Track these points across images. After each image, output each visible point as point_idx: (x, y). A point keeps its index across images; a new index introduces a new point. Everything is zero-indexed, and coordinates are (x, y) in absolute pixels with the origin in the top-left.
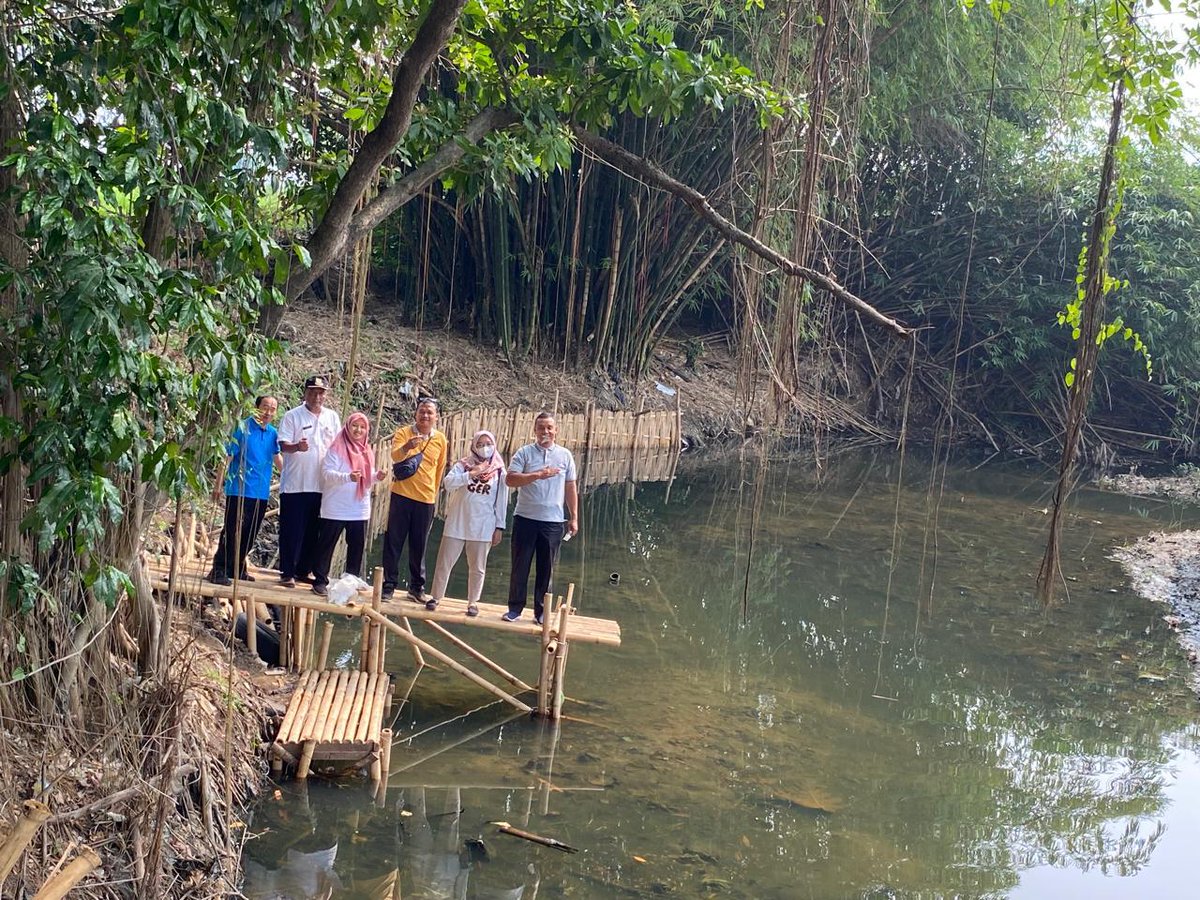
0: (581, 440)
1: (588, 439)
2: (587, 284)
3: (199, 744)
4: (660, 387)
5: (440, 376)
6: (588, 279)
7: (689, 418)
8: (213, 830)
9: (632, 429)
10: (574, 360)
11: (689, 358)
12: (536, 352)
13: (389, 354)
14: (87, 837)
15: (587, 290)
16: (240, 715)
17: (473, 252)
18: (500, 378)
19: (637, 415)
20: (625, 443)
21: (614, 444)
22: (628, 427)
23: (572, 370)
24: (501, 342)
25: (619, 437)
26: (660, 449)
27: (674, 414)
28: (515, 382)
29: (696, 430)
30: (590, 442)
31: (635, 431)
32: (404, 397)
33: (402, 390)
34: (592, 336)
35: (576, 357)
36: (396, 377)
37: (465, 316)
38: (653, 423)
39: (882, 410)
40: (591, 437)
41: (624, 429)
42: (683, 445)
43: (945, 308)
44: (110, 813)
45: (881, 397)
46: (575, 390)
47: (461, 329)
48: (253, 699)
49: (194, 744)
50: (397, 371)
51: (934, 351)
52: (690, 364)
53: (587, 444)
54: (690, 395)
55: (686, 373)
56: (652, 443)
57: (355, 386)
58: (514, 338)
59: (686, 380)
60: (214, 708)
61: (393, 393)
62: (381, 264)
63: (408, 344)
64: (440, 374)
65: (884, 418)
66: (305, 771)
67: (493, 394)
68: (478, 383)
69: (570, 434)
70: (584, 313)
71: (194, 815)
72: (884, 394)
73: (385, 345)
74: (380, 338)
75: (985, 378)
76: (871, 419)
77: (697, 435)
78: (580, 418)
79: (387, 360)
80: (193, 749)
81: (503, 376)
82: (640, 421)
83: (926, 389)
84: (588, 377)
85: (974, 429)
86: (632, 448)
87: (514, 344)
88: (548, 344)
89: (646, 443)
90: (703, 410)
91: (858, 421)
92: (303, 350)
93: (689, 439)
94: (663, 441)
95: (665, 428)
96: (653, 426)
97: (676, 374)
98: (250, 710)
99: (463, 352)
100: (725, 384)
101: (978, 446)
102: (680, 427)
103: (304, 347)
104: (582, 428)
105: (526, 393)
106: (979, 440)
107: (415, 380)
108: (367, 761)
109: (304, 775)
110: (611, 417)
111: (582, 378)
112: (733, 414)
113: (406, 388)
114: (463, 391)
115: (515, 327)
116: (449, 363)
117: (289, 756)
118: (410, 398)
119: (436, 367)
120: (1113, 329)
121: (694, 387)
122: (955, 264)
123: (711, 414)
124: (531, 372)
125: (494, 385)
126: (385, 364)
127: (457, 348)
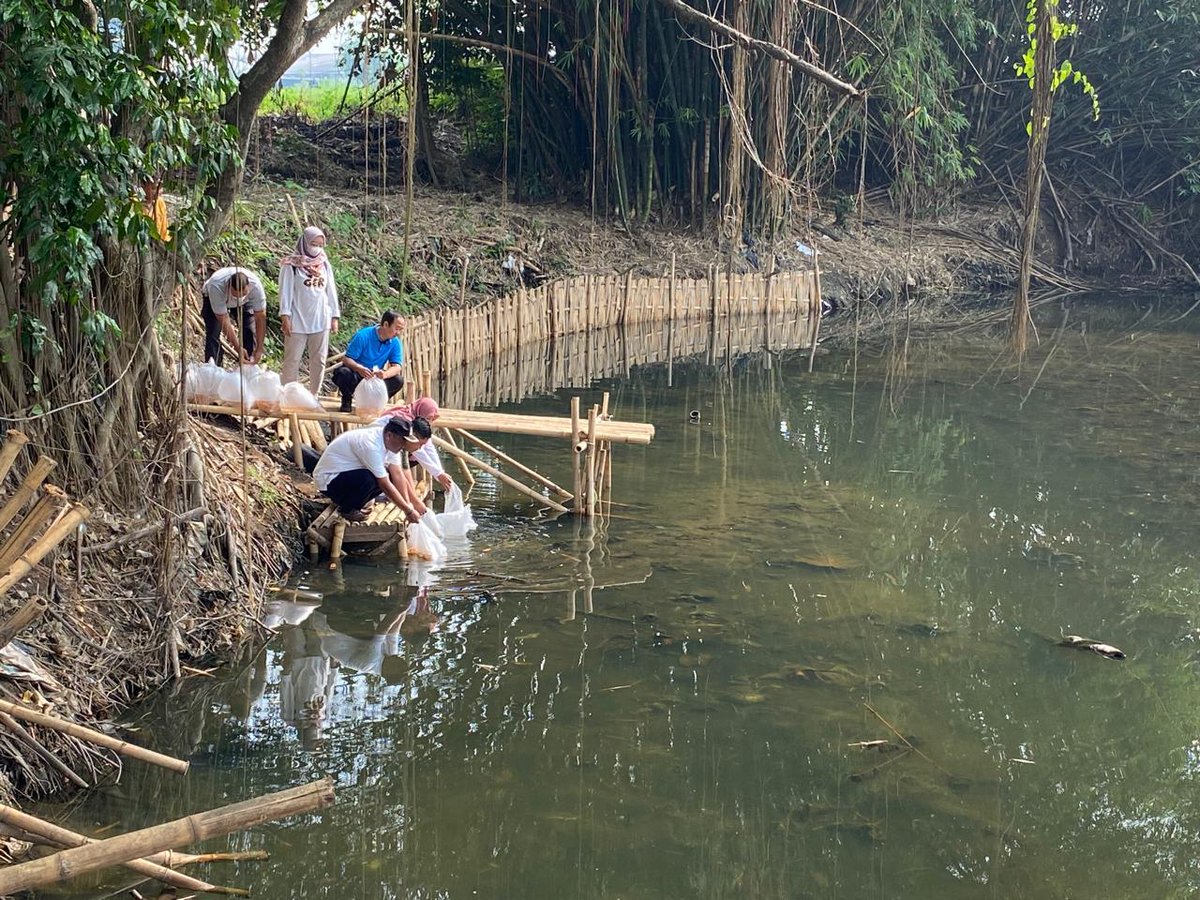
0: (706, 307)
1: (713, 306)
2: (708, 138)
3: (224, 509)
4: (802, 248)
5: (548, 250)
6: (708, 132)
7: (831, 279)
8: (237, 577)
9: (763, 292)
10: (700, 225)
11: (839, 216)
12: (658, 219)
13: (490, 229)
14: (120, 569)
15: (708, 145)
16: (278, 508)
17: (584, 115)
18: (617, 249)
19: (768, 277)
20: (755, 308)
21: (744, 309)
22: (758, 289)
23: (698, 234)
24: (617, 210)
25: (749, 302)
26: (798, 312)
27: (811, 273)
28: (634, 252)
29: (842, 291)
30: (716, 308)
31: (767, 294)
32: (508, 272)
33: (505, 265)
34: (717, 196)
35: (702, 221)
36: (497, 252)
37: (580, 188)
38: (788, 284)
39: (1071, 258)
40: (717, 303)
41: (754, 293)
42: (825, 308)
43: (1138, 135)
44: (139, 551)
45: (1070, 244)
46: (702, 256)
47: (578, 201)
48: (291, 497)
49: (220, 509)
50: (499, 244)
51: (1130, 186)
52: (839, 222)
53: (713, 311)
54: (839, 255)
55: (836, 232)
56: (787, 307)
57: (454, 262)
58: (632, 205)
59: (835, 239)
60: (251, 500)
61: (496, 268)
62: (491, 140)
63: (514, 218)
64: (549, 247)
65: (1075, 268)
66: (338, 552)
67: (609, 266)
68: (593, 256)
69: (693, 301)
70: (707, 170)
71: (220, 565)
72: (1073, 240)
73: (488, 220)
74: (482, 214)
75: (1191, 212)
76: (1059, 270)
77: (842, 295)
78: (703, 283)
79: (487, 235)
80: (218, 512)
81: (621, 246)
82: (772, 283)
83: (1124, 231)
84: (716, 242)
85: (1183, 273)
86: (765, 313)
87: (633, 212)
88: (671, 209)
89: (780, 307)
90: (851, 269)
91: (1042, 272)
92: (396, 228)
93: (832, 301)
94: (801, 305)
95: (802, 290)
96: (788, 288)
97: (823, 233)
98: (289, 504)
99: (577, 225)
100: (883, 242)
101: (1186, 291)
102: (819, 287)
103: (397, 225)
104: (706, 294)
105: (646, 263)
106: (1187, 284)
107: (519, 253)
108: (394, 540)
109: (338, 555)
110: (738, 281)
111: (709, 242)
112: (888, 273)
113: (510, 262)
114: (574, 263)
115: (633, 194)
116: (561, 235)
117: (323, 539)
118: (514, 273)
119: (543, 239)
120: (1065, 73)
121: (844, 246)
122: (1148, 83)
123: (861, 274)
124: (652, 239)
125: (612, 256)
126: (486, 238)
127: (569, 221)
